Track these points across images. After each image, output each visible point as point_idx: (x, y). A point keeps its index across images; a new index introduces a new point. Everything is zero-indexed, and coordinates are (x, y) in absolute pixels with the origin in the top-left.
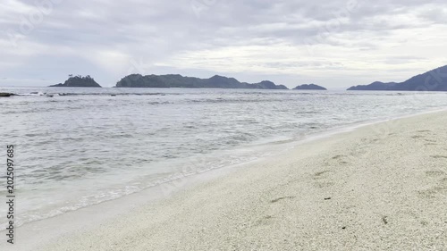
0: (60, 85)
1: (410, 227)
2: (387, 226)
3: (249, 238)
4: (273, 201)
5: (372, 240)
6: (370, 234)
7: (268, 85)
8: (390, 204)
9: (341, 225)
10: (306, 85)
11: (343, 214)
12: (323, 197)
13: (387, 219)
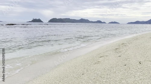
0: (30, 22)
1: (149, 65)
2: (141, 64)
3: (92, 68)
4: (100, 57)
5: (135, 69)
6: (134, 67)
7: (99, 22)
8: (142, 58)
9: (124, 64)
10: (113, 22)
11: (125, 61)
12: (118, 56)
13: (141, 63)
